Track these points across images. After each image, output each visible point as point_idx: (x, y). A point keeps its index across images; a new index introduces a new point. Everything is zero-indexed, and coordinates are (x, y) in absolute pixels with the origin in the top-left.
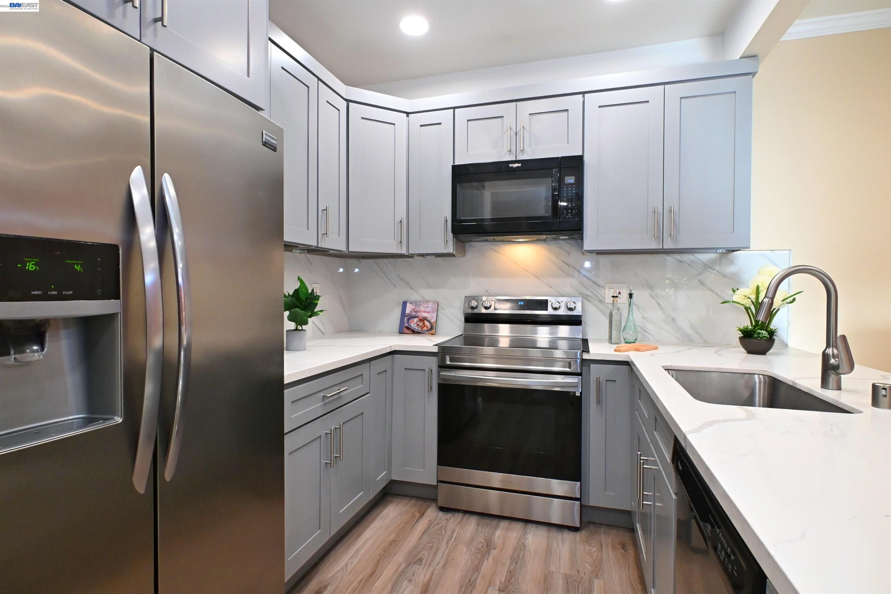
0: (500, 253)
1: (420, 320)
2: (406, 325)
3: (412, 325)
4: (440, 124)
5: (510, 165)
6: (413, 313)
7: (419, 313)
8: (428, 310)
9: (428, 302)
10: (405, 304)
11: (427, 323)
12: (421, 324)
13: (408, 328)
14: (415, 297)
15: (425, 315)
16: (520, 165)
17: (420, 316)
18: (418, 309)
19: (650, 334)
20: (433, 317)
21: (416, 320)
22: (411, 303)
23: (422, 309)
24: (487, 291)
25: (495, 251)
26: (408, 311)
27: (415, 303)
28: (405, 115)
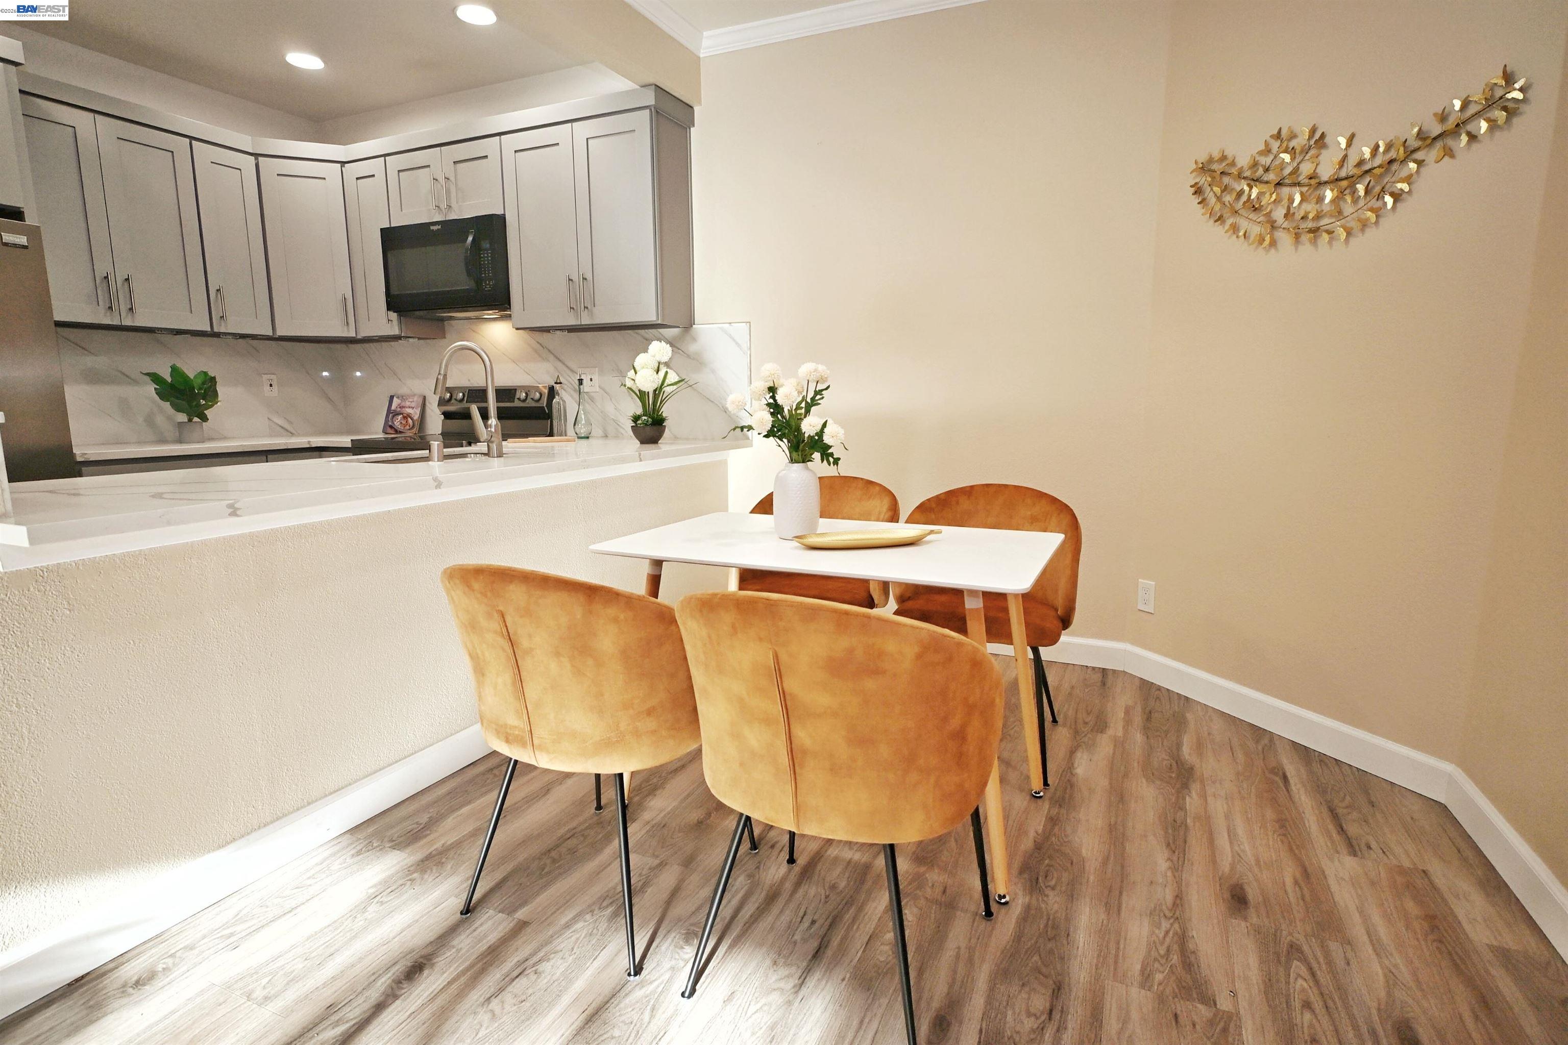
0: (478, 333)
1: (405, 418)
2: (390, 424)
3: (395, 423)
4: (373, 176)
5: (432, 228)
6: (399, 409)
7: (404, 409)
8: (413, 405)
9: (414, 395)
10: (392, 397)
11: (410, 421)
12: (404, 422)
13: (391, 427)
14: (404, 391)
15: (409, 411)
16: (440, 227)
17: (405, 412)
18: (403, 404)
19: (623, 429)
20: (416, 413)
21: (400, 417)
22: (398, 398)
23: (408, 404)
24: (469, 380)
25: (474, 331)
26: (393, 407)
27: (402, 397)
28: (339, 165)
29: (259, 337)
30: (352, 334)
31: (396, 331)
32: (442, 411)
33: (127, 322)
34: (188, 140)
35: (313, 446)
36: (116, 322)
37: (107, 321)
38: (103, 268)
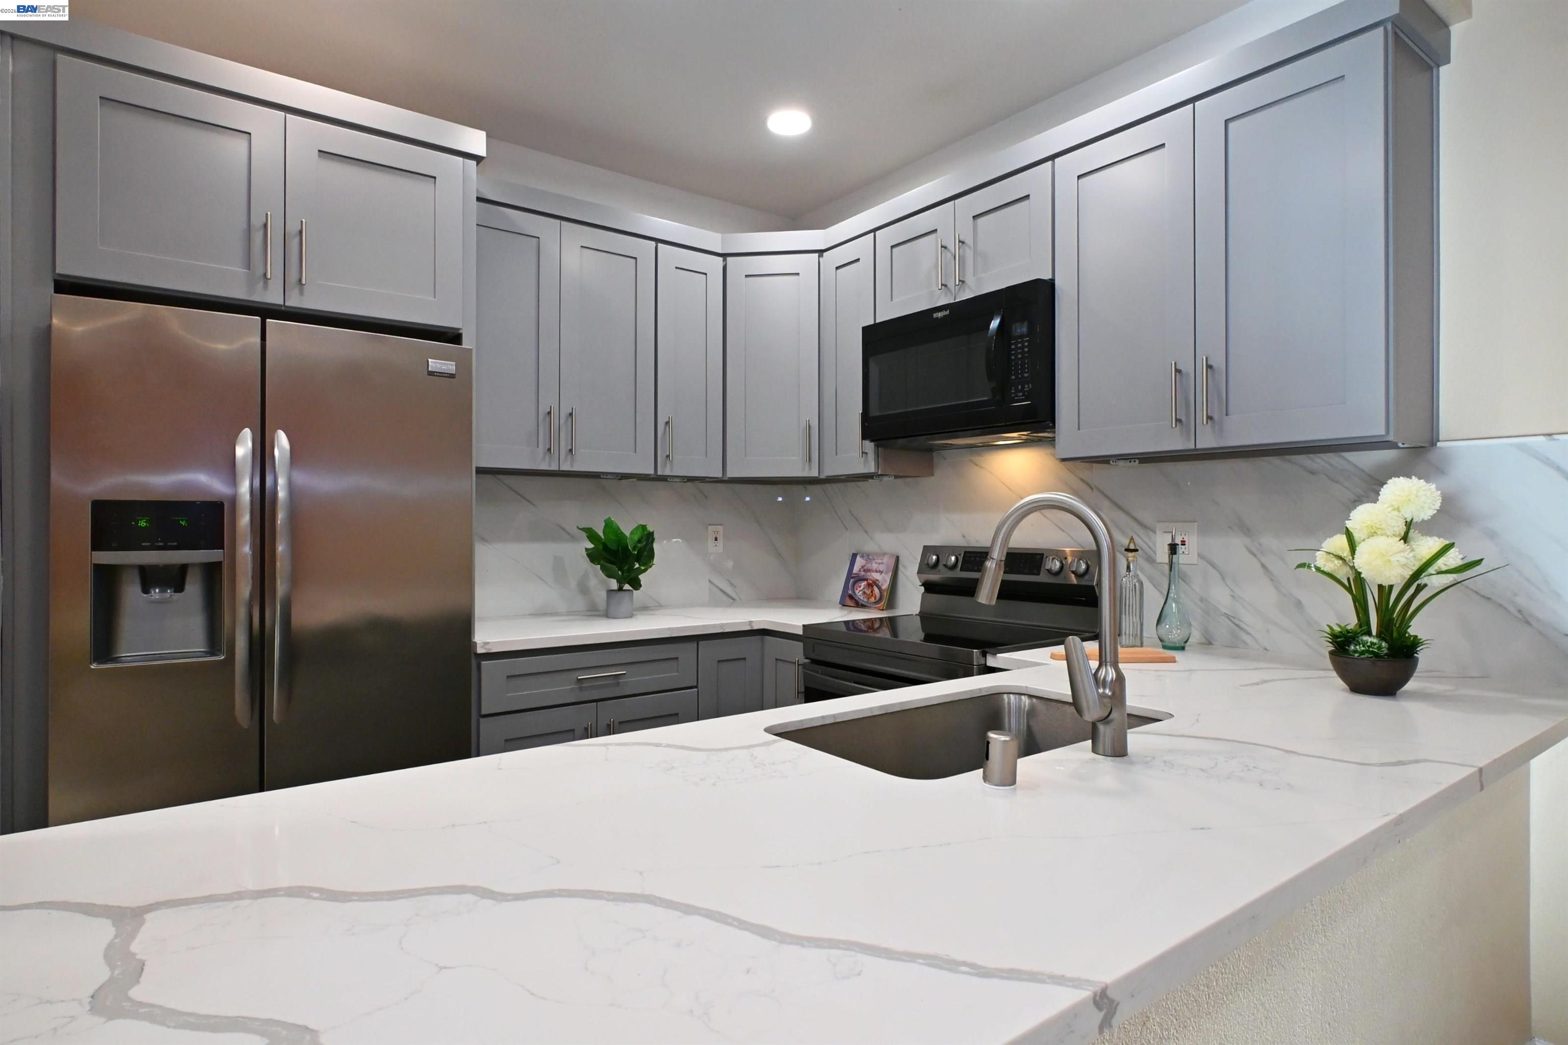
0: (982, 467)
1: (869, 585)
2: (850, 592)
3: (857, 592)
4: (858, 260)
5: (935, 315)
6: (862, 573)
7: (869, 574)
8: (882, 568)
9: (885, 554)
10: (854, 556)
11: (876, 589)
12: (868, 592)
13: (851, 597)
14: (870, 547)
15: (876, 576)
16: (947, 312)
17: (870, 577)
18: (868, 566)
19: (1248, 633)
20: (886, 581)
21: (863, 584)
22: (862, 556)
23: (875, 566)
24: (964, 537)
25: (976, 465)
26: (856, 570)
27: (868, 556)
28: (816, 255)
29: (707, 480)
30: (814, 473)
31: (871, 468)
32: (923, 581)
33: (565, 467)
34: (653, 243)
35: (755, 628)
36: (554, 467)
37: (544, 466)
38: (548, 401)
